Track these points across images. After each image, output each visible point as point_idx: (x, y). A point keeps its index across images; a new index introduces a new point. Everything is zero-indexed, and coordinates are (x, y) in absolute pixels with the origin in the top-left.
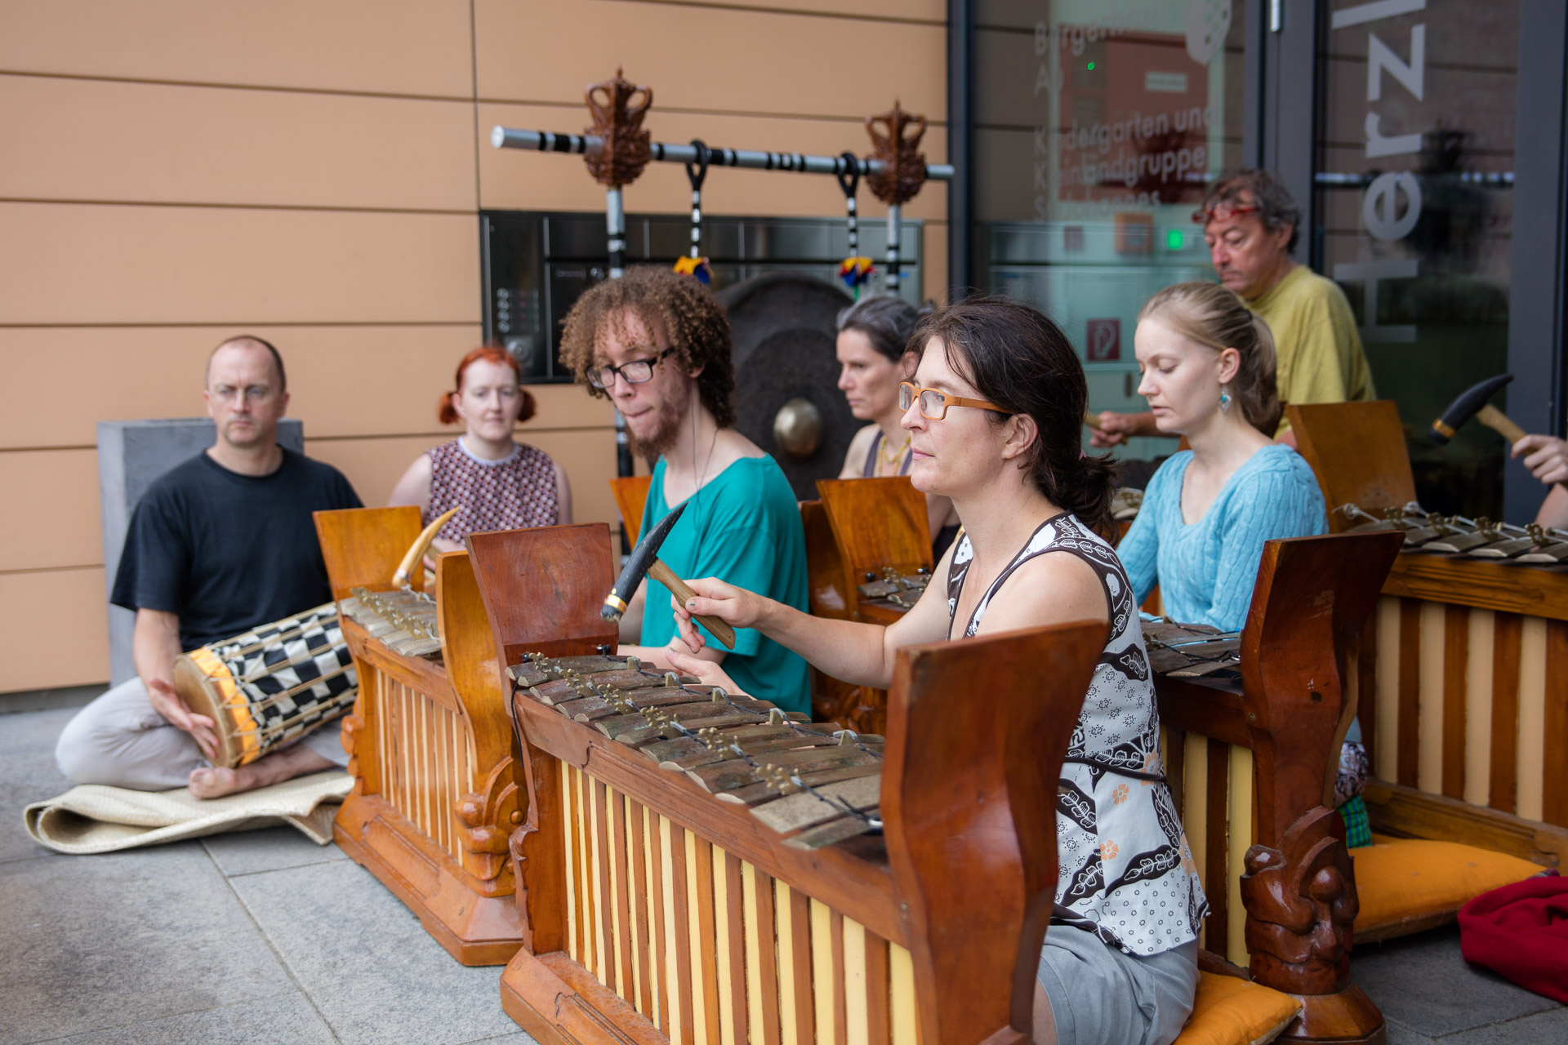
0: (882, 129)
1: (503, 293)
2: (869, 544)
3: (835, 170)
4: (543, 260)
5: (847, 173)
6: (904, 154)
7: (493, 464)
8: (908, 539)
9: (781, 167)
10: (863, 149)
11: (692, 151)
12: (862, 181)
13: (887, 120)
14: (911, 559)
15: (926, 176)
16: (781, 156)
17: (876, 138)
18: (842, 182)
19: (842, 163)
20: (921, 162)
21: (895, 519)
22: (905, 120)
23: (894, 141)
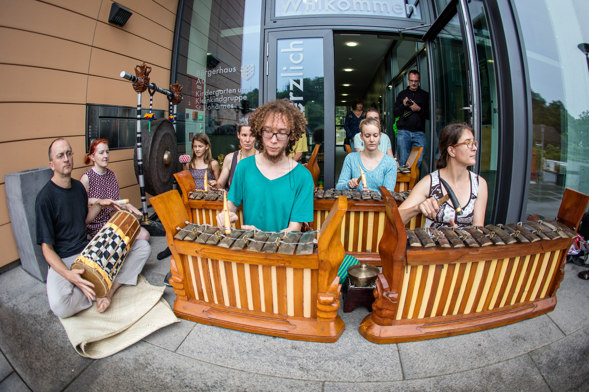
7: (102, 175)
11: (153, 86)
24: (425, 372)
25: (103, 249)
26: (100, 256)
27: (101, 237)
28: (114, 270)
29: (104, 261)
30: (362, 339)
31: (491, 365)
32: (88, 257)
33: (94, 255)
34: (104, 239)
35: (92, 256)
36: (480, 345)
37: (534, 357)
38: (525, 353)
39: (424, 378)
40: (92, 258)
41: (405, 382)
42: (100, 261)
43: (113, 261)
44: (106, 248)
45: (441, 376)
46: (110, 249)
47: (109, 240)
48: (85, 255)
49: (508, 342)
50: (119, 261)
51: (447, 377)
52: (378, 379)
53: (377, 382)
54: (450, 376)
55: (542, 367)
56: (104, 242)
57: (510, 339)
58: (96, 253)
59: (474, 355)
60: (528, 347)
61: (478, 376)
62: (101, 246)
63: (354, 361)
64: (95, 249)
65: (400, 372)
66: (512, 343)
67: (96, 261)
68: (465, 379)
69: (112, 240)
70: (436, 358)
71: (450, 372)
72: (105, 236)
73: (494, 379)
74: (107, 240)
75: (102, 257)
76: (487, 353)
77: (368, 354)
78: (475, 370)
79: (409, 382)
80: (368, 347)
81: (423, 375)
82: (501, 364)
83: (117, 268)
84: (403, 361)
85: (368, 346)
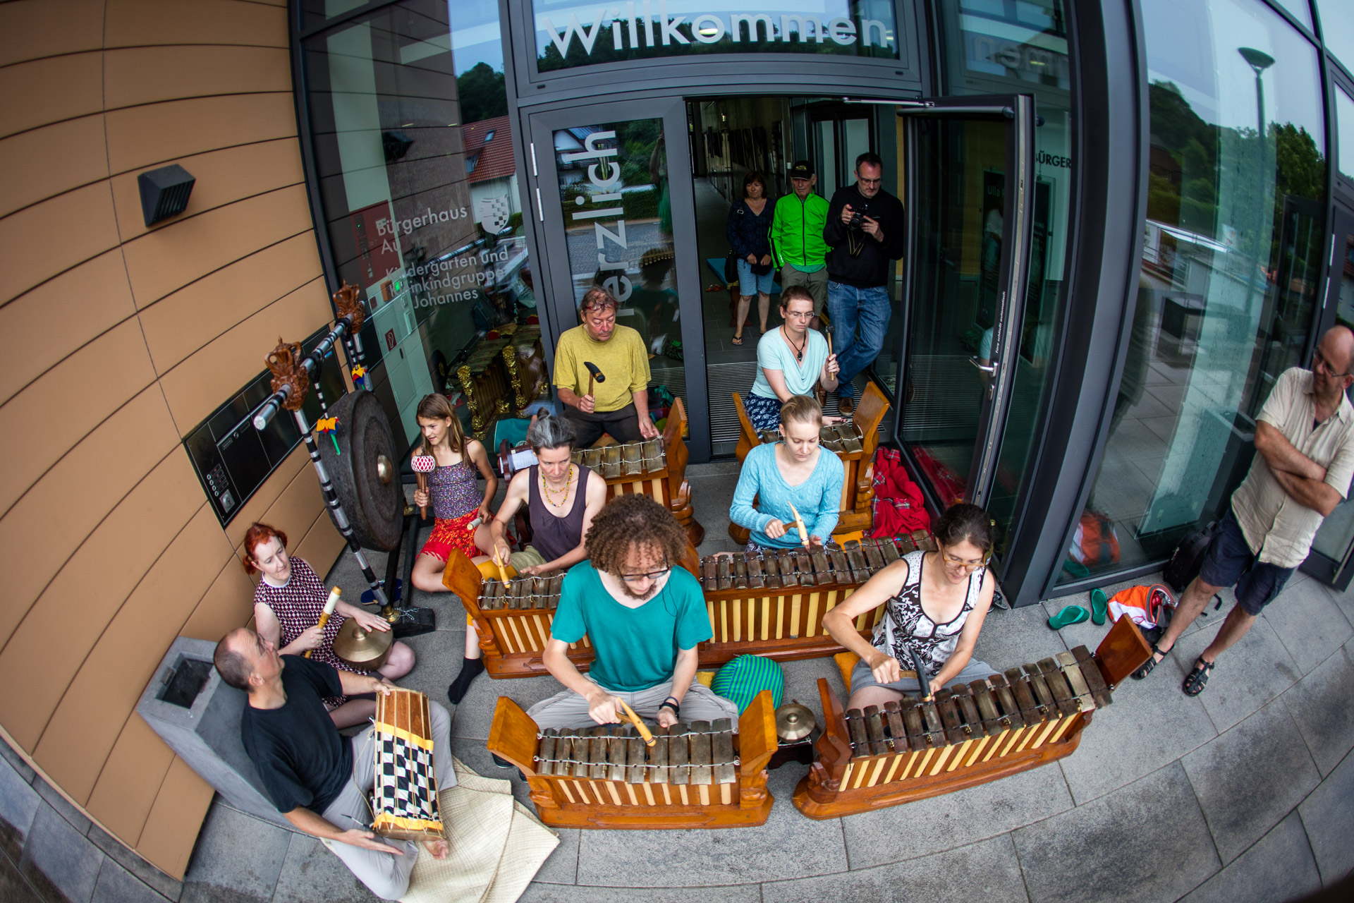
11: (311, 361)
24: (874, 859)
30: (797, 816)
31: (956, 848)
36: (947, 816)
37: (1017, 840)
38: (1006, 831)
39: (873, 867)
41: (851, 873)
45: (892, 863)
49: (987, 811)
51: (900, 865)
52: (820, 872)
53: (818, 876)
54: (903, 863)
55: (1024, 857)
57: (991, 806)
59: (937, 831)
60: (1013, 821)
61: (937, 864)
63: (790, 849)
65: (845, 860)
66: (992, 813)
68: (922, 868)
70: (888, 837)
71: (904, 858)
73: (956, 868)
76: (955, 829)
77: (806, 837)
78: (934, 856)
79: (855, 873)
80: (805, 827)
81: (871, 863)
82: (971, 846)
84: (849, 844)
85: (806, 824)
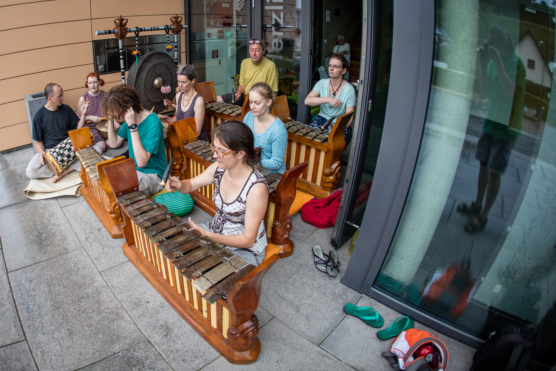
0: (173, 19)
1: (98, 57)
2: (185, 135)
3: (165, 29)
4: (105, 49)
5: (167, 29)
6: (178, 24)
7: (95, 96)
8: (193, 133)
9: (154, 30)
10: (169, 23)
11: (136, 29)
12: (170, 31)
13: (175, 18)
14: (193, 137)
15: (183, 28)
16: (154, 28)
17: (172, 21)
18: (166, 31)
19: (166, 27)
20: (182, 26)
21: (190, 129)
22: (178, 17)
23: (176, 21)
25: (62, 151)
26: (58, 155)
27: (64, 144)
28: (65, 163)
29: (60, 158)
32: (51, 155)
33: (55, 154)
34: (65, 145)
35: (54, 154)
40: (53, 155)
42: (57, 158)
43: (65, 159)
44: (64, 151)
46: (66, 152)
47: (68, 147)
48: (51, 153)
50: (71, 159)
56: (65, 147)
58: (57, 153)
62: (61, 149)
64: (57, 150)
67: (54, 158)
69: (69, 147)
72: (66, 144)
74: (66, 146)
75: (59, 156)
83: (68, 162)
